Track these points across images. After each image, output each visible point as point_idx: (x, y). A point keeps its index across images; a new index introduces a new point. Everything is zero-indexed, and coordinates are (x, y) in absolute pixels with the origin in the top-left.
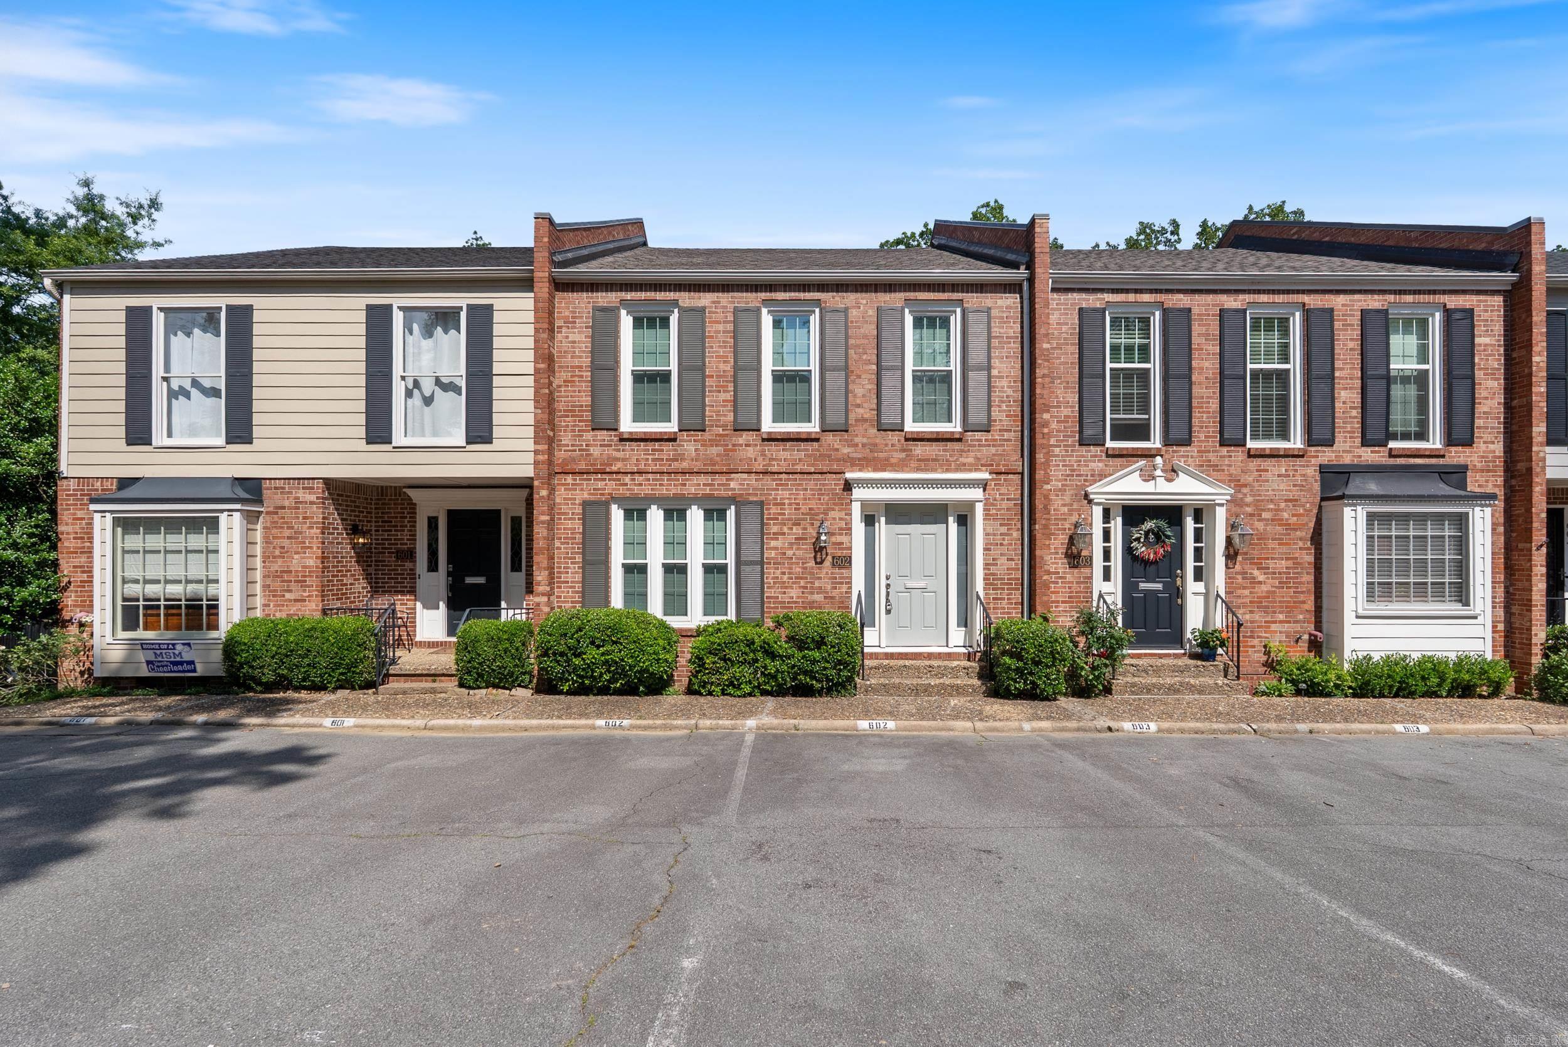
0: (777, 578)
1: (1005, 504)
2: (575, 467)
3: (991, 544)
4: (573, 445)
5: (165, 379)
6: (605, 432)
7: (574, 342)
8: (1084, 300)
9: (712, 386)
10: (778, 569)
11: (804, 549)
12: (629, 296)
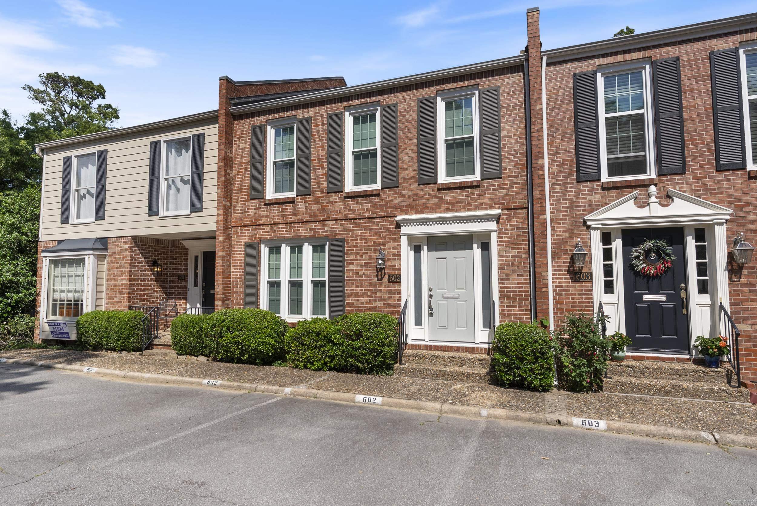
0: (353, 290)
1: (515, 233)
2: (241, 223)
3: (504, 264)
4: (241, 210)
5: (77, 190)
6: (257, 201)
7: (242, 149)
8: (577, 67)
9: (315, 166)
10: (353, 284)
11: (370, 270)
12: (270, 117)
